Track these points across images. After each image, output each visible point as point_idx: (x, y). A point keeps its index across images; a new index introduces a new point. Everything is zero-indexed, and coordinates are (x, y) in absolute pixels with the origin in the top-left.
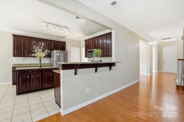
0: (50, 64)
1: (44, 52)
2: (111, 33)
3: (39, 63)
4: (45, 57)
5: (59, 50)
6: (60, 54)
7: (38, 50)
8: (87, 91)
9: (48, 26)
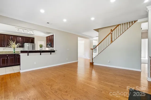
1: (17, 44)
2: (53, 35)
3: (13, 51)
4: (17, 47)
5: (29, 43)
6: (29, 46)
7: (13, 44)
8: (35, 63)
9: (19, 30)
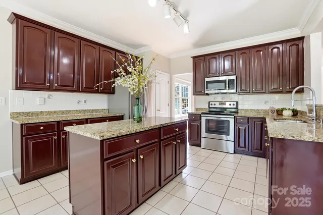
0: (109, 110)
